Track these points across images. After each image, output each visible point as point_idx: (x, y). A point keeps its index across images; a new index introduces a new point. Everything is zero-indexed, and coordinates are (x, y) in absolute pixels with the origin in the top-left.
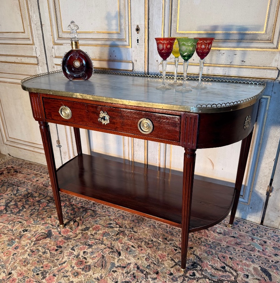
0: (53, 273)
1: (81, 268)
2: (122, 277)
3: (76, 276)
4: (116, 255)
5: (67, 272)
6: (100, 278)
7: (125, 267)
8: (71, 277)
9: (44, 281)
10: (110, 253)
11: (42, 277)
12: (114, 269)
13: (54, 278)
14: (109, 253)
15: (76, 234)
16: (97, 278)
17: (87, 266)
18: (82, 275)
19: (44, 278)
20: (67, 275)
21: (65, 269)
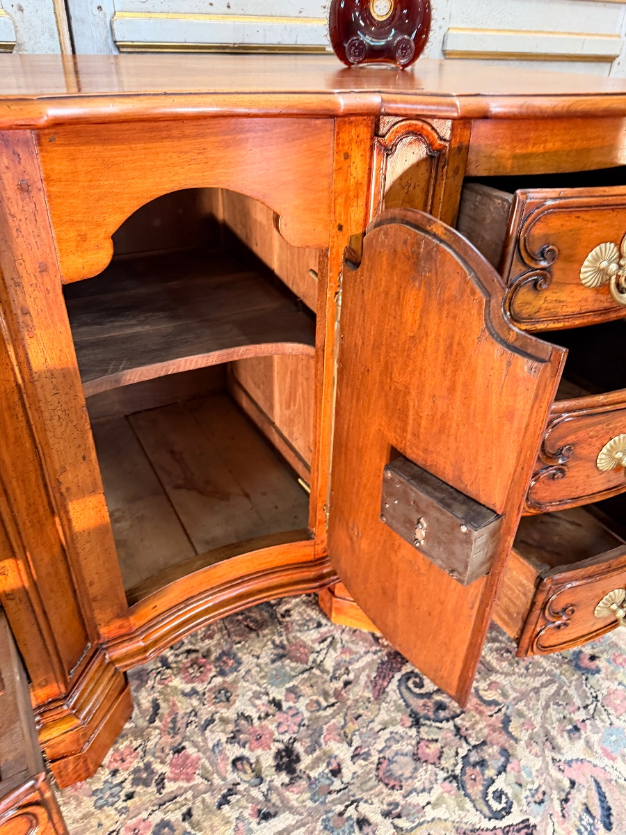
0: (167, 751)
1: (215, 676)
3: (228, 699)
5: (196, 715)
6: (281, 651)
8: (224, 710)
9: (170, 787)
11: (154, 784)
13: (188, 757)
16: (275, 655)
17: (218, 659)
18: (239, 685)
19: (161, 783)
20: (205, 716)
21: (181, 712)
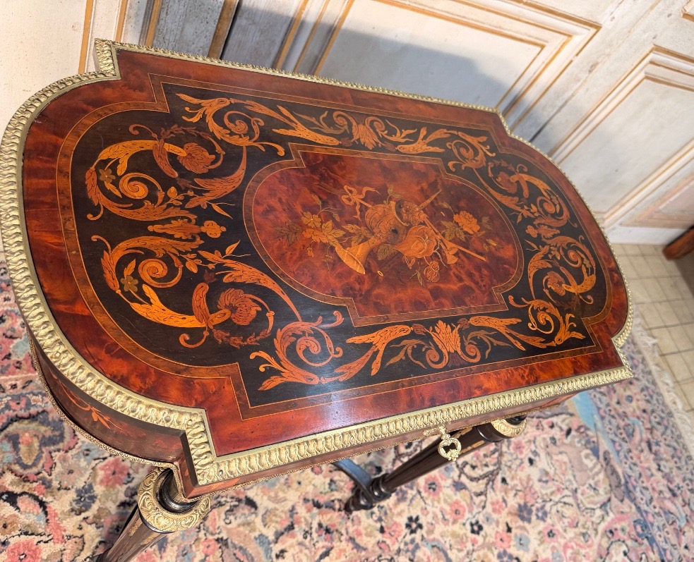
2: (307, 551)
4: (246, 511)
7: (291, 527)
10: (226, 518)
12: (276, 549)
14: (228, 521)
15: (70, 537)
